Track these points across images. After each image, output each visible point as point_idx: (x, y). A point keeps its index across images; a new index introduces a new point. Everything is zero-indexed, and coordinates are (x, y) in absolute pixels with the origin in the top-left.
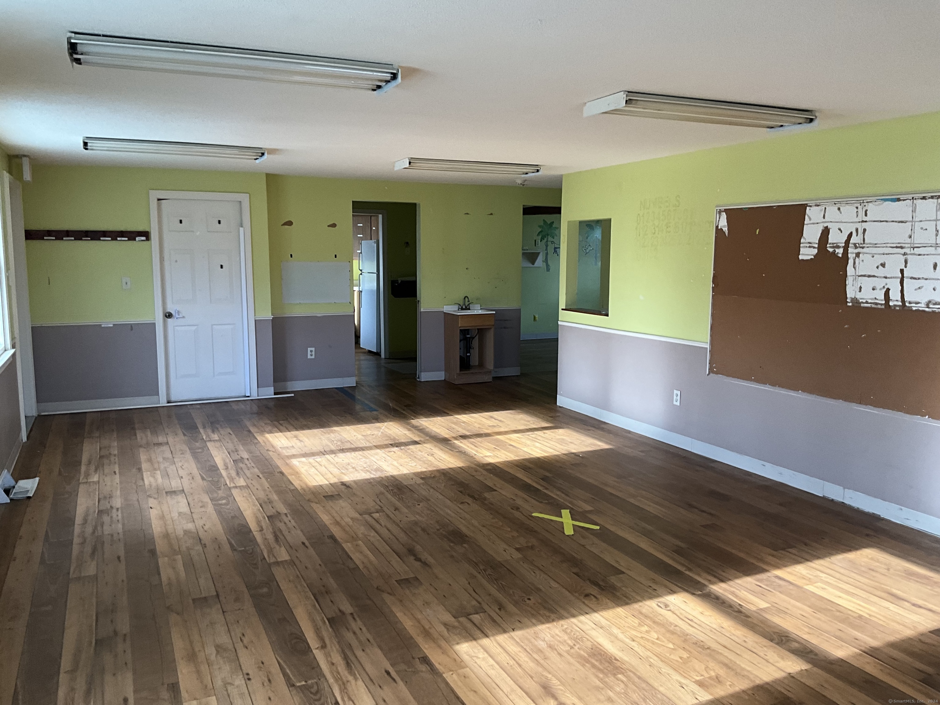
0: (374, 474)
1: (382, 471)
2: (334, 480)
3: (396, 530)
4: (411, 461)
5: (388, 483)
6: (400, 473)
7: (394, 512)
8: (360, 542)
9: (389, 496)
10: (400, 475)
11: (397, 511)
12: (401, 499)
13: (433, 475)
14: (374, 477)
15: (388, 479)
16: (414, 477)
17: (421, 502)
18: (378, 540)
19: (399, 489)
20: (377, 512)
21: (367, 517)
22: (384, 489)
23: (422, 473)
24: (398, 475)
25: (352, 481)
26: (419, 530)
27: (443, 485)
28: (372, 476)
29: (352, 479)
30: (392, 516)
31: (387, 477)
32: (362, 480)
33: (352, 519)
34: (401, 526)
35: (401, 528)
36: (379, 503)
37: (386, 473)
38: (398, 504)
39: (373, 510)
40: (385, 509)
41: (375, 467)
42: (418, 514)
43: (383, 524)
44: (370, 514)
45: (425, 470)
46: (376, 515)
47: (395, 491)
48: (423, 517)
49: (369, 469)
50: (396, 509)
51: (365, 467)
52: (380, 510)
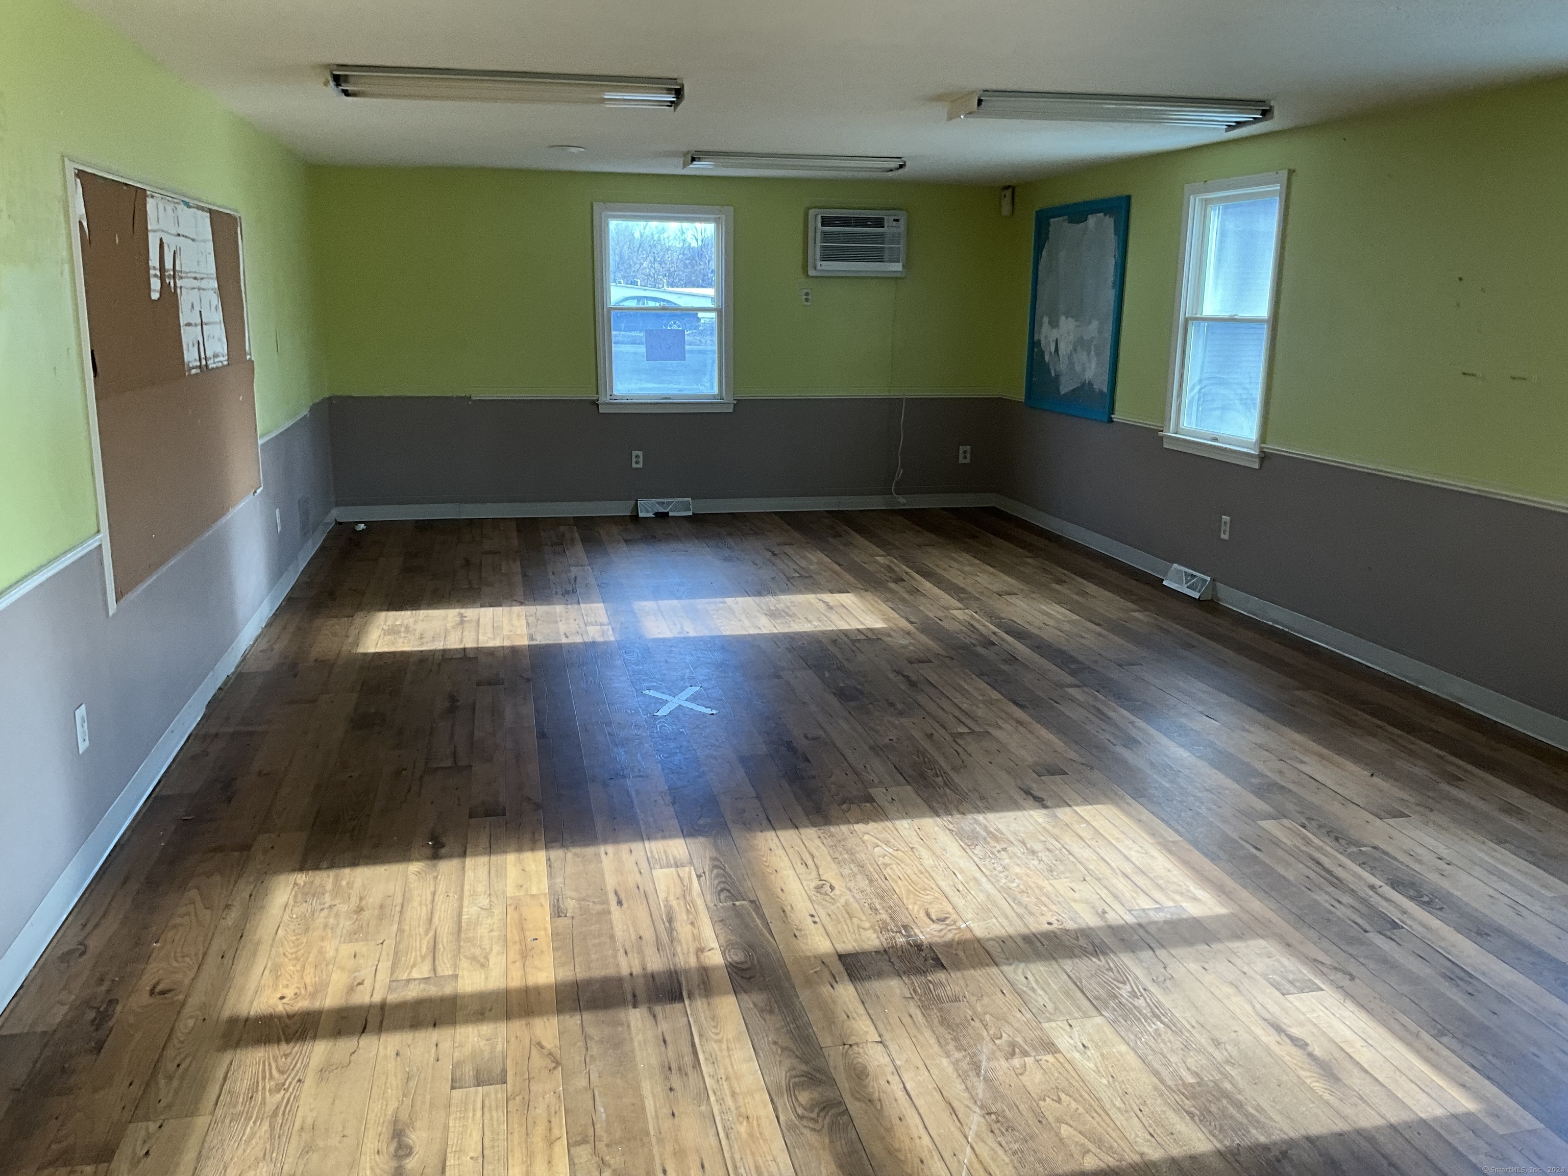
0: (980, 824)
1: (960, 834)
2: (1064, 813)
3: (931, 707)
4: (886, 865)
5: (945, 794)
6: (917, 822)
7: (933, 732)
8: (980, 698)
9: (942, 762)
10: (918, 817)
11: (929, 732)
12: (921, 753)
13: (845, 807)
14: (976, 816)
15: (944, 804)
16: (887, 804)
17: (886, 746)
18: (955, 698)
19: (923, 776)
20: (960, 733)
21: (977, 729)
22: (953, 780)
23: (866, 819)
24: (923, 815)
25: (1025, 809)
26: (899, 706)
27: (832, 779)
28: (980, 817)
29: (1025, 813)
30: (936, 725)
31: (949, 813)
32: (1002, 810)
33: (1000, 728)
34: (923, 712)
35: (925, 710)
36: (960, 750)
37: (951, 827)
38: (926, 745)
39: (969, 738)
40: (949, 738)
41: (978, 850)
42: (895, 727)
43: (951, 717)
44: (973, 732)
45: (856, 827)
46: (962, 729)
47: (930, 773)
48: (889, 722)
49: (993, 843)
50: (930, 736)
51: (1003, 853)
52: (956, 736)
